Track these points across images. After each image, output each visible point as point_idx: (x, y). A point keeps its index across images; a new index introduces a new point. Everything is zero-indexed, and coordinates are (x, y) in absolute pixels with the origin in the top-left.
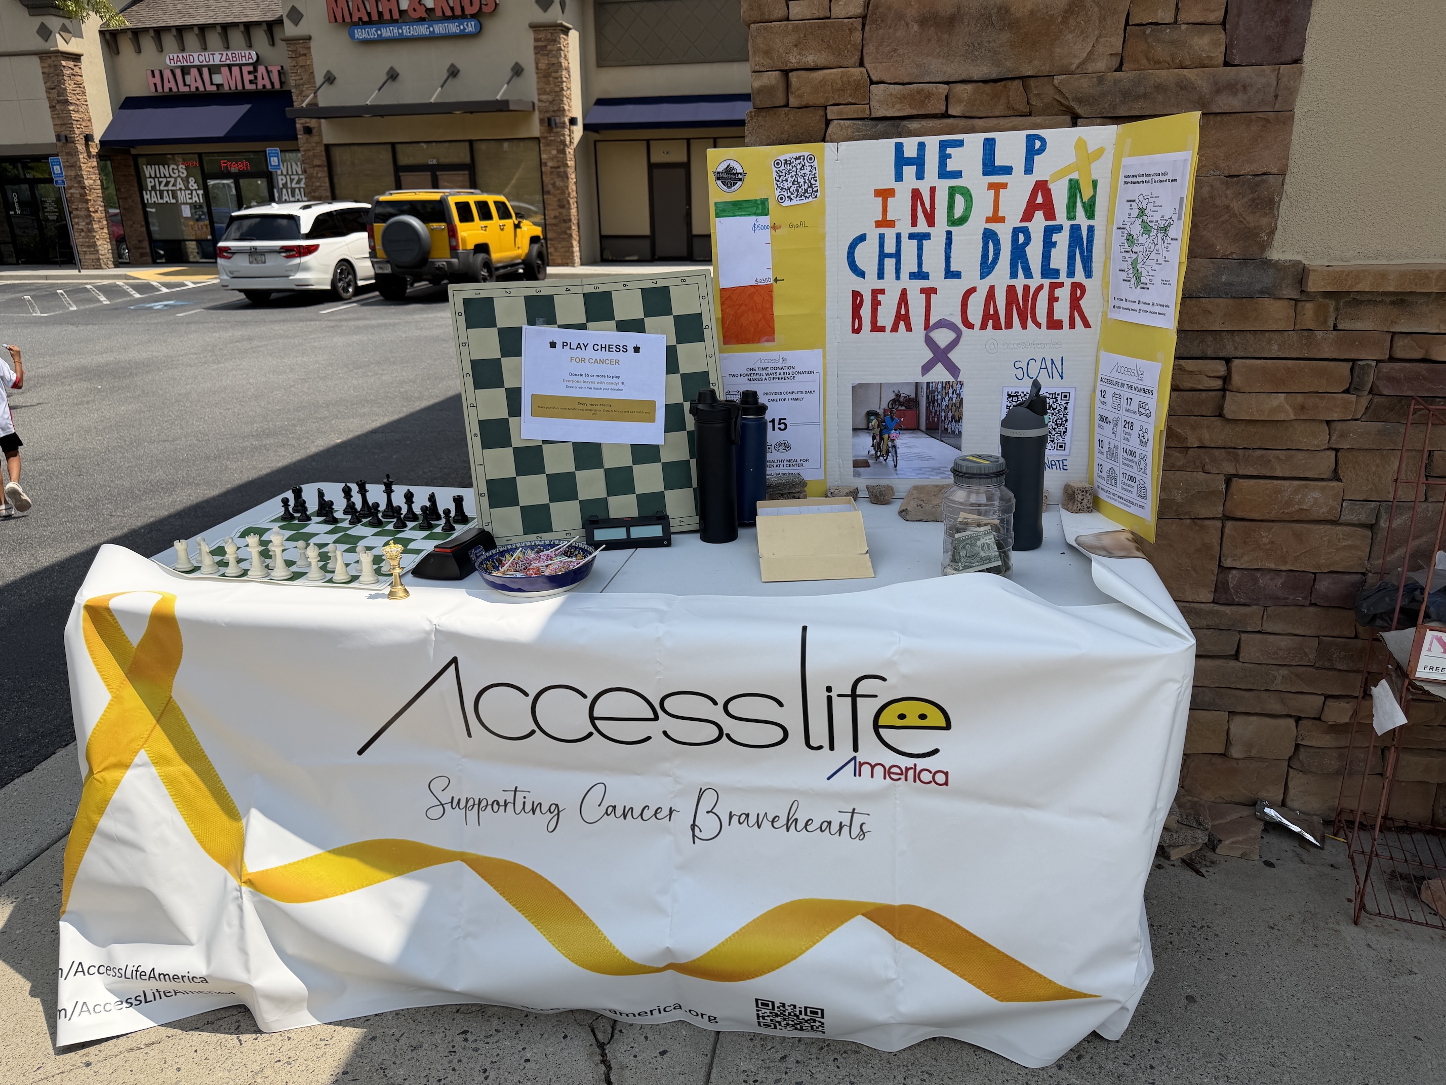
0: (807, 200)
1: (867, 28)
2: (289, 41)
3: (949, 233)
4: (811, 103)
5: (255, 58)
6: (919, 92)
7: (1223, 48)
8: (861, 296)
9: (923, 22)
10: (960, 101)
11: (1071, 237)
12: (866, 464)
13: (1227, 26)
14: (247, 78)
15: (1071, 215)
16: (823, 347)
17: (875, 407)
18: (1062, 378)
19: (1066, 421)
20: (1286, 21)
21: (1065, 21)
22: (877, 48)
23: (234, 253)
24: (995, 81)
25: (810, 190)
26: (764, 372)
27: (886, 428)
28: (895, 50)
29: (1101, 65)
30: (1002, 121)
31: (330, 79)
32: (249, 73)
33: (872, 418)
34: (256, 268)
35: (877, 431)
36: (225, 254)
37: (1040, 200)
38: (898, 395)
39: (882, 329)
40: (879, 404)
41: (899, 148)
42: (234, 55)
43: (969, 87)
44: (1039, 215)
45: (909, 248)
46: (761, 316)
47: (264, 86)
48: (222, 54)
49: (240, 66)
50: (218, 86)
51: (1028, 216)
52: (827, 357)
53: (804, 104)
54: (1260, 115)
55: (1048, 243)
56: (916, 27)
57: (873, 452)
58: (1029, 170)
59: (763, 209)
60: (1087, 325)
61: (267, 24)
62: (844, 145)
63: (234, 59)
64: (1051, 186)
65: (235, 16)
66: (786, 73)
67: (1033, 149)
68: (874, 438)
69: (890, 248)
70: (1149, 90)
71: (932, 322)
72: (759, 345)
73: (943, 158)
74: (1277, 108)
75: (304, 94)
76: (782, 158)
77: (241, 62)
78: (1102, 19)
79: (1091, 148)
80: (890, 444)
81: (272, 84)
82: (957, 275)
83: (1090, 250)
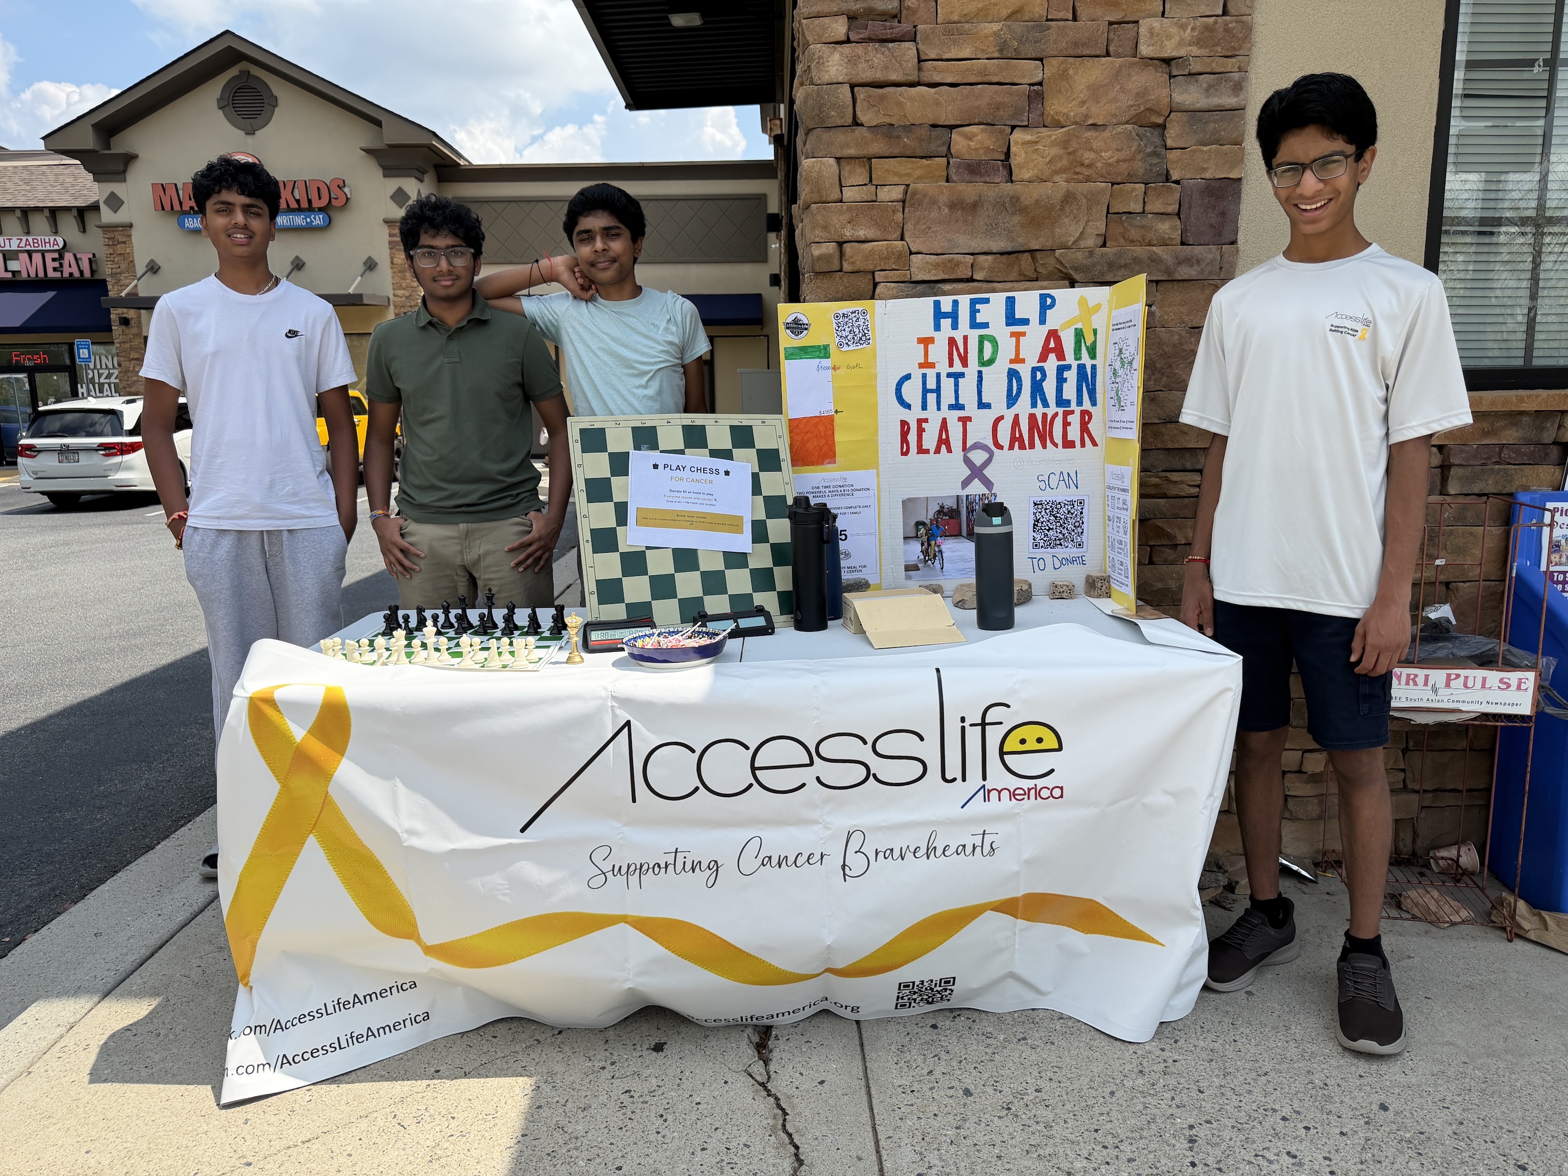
0: (862, 346)
1: (906, 210)
2: (108, 228)
3: (980, 373)
4: (862, 269)
5: (61, 244)
6: (950, 261)
7: (1180, 232)
8: (908, 424)
9: (952, 206)
10: (982, 269)
11: (1078, 374)
12: (916, 568)
13: (1182, 216)
14: (50, 265)
15: (1078, 356)
16: (877, 467)
17: (922, 518)
18: (1077, 488)
19: (1083, 523)
20: (1223, 214)
21: (1062, 209)
22: (915, 226)
23: (39, 451)
24: (1009, 253)
25: (864, 338)
26: (827, 490)
27: (933, 535)
28: (929, 228)
29: (1090, 242)
30: (1015, 284)
31: (153, 268)
32: (54, 260)
33: (920, 527)
34: (68, 467)
35: (925, 538)
36: (29, 453)
37: (1052, 345)
38: (942, 507)
39: (927, 451)
40: (927, 515)
41: (937, 305)
42: (35, 241)
43: (989, 258)
44: (1052, 357)
45: (947, 385)
46: (824, 442)
47: (71, 274)
48: (21, 240)
49: (43, 253)
50: (14, 273)
51: (1043, 358)
52: (881, 477)
53: (856, 269)
54: (1211, 282)
55: (1060, 379)
56: (946, 210)
57: (922, 557)
58: (1043, 321)
59: (826, 353)
60: (1095, 444)
61: (78, 210)
62: (891, 302)
63: (36, 245)
64: (1060, 334)
65: (39, 200)
66: (840, 244)
67: (1046, 305)
68: (922, 545)
69: (931, 384)
70: (1128, 261)
71: (969, 445)
72: (822, 466)
73: (974, 312)
74: (1222, 276)
75: (122, 283)
76: (841, 312)
77: (44, 248)
78: (1089, 208)
79: (1091, 304)
80: (937, 549)
81: (81, 272)
82: (988, 406)
83: (1094, 384)
